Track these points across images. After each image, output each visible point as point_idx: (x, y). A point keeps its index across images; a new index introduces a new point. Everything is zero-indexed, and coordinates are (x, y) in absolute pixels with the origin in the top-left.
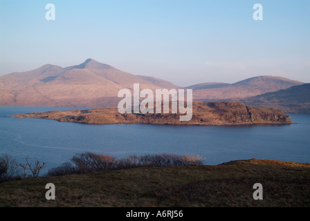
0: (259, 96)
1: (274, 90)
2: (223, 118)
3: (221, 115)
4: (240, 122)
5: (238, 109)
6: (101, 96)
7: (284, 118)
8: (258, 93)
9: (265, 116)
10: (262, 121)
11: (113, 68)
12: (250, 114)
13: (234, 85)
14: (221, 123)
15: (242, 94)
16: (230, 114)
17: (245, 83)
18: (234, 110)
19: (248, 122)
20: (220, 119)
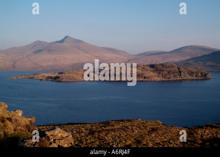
0: (188, 60)
1: (199, 55)
2: (160, 75)
3: (159, 73)
4: (173, 78)
5: (172, 69)
6: (75, 62)
7: (206, 75)
8: (188, 58)
9: (191, 74)
10: (190, 77)
11: (84, 42)
12: (180, 72)
13: (170, 52)
14: (159, 79)
15: (177, 59)
16: (165, 72)
17: (179, 51)
18: (168, 70)
19: (179, 78)
20: (158, 77)
